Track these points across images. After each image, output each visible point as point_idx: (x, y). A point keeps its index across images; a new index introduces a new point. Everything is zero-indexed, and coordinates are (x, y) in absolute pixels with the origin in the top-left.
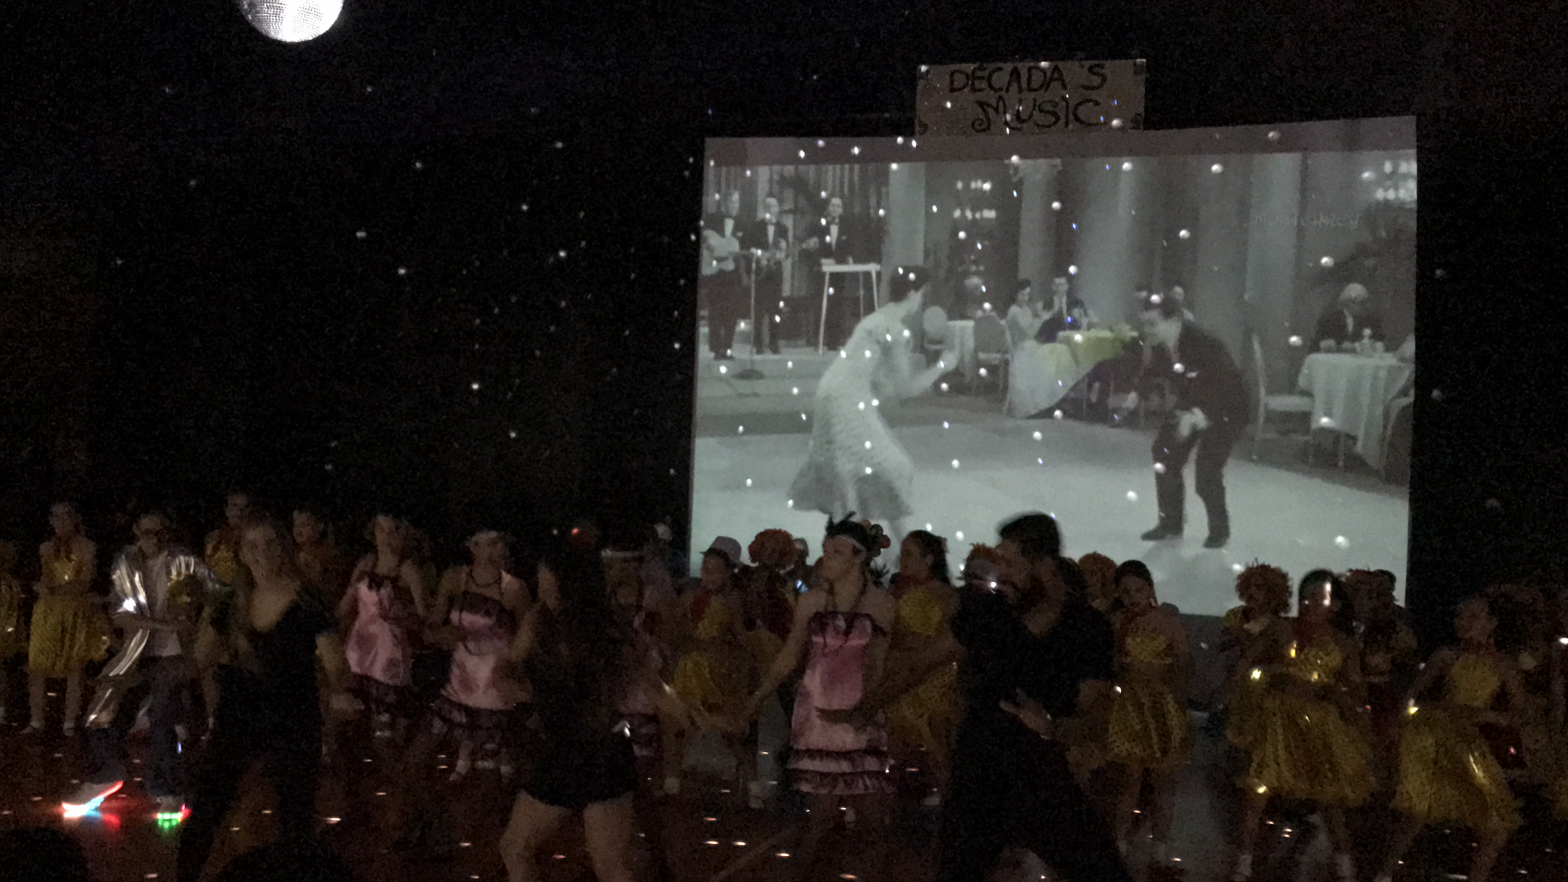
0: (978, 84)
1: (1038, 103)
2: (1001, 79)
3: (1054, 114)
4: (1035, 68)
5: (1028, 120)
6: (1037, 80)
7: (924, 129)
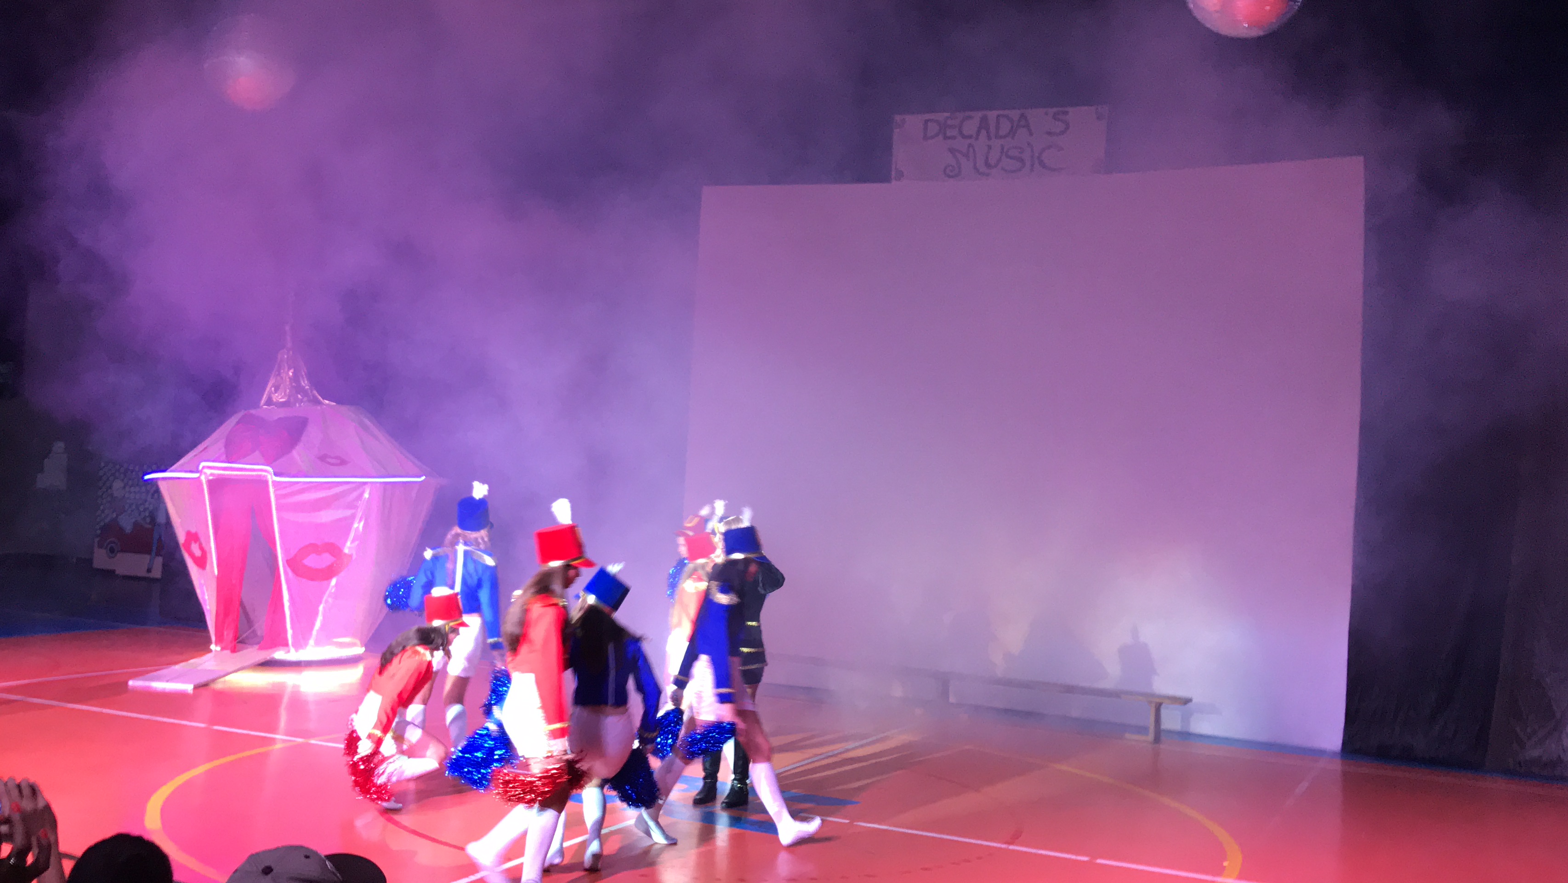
0: (949, 133)
1: (1005, 150)
2: (970, 127)
3: (1022, 160)
4: (1003, 116)
5: (996, 166)
6: (1005, 127)
7: (900, 176)
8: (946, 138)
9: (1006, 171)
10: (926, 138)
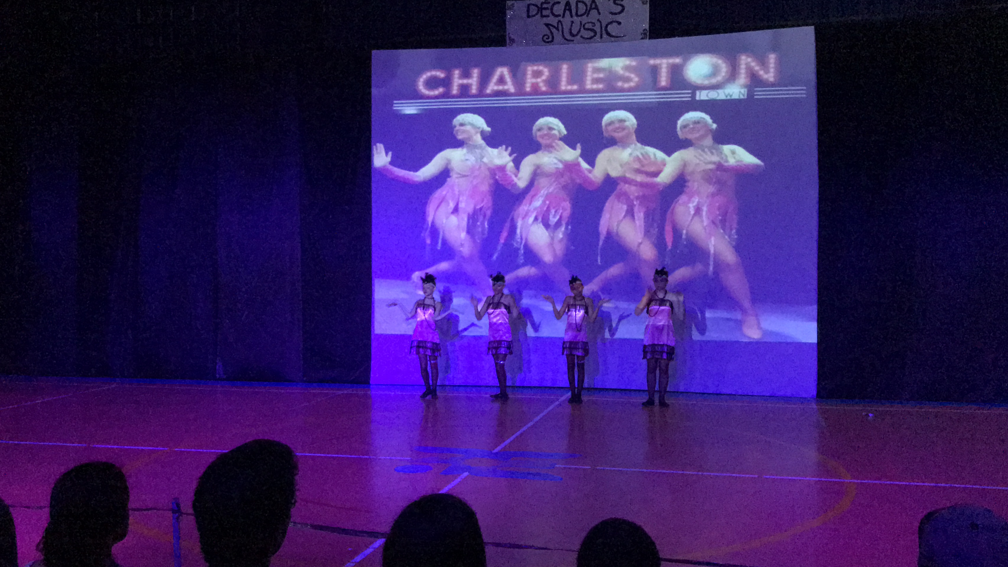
0: (545, 13)
1: (583, 24)
3: (593, 30)
4: (580, 2)
5: (577, 35)
6: (582, 9)
7: (513, 41)
8: (543, 16)
9: (584, 38)
10: (529, 16)
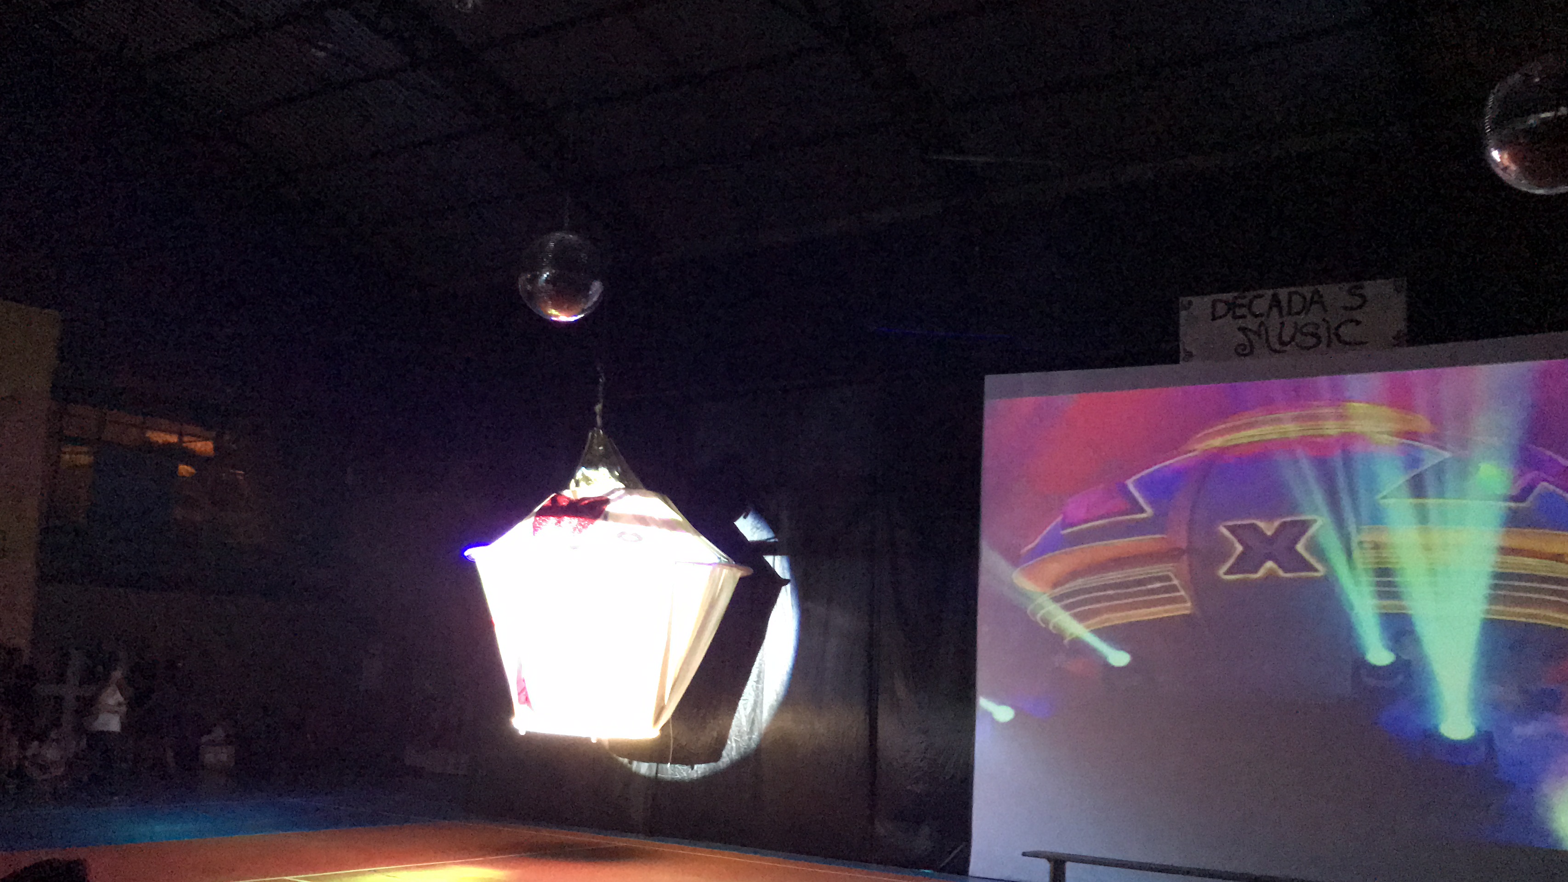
0: (1239, 312)
1: (1299, 327)
2: (1261, 305)
3: (1317, 336)
4: (1296, 293)
6: (1298, 303)
7: (1190, 355)
8: (1235, 317)
9: (1300, 348)
10: (1214, 319)
